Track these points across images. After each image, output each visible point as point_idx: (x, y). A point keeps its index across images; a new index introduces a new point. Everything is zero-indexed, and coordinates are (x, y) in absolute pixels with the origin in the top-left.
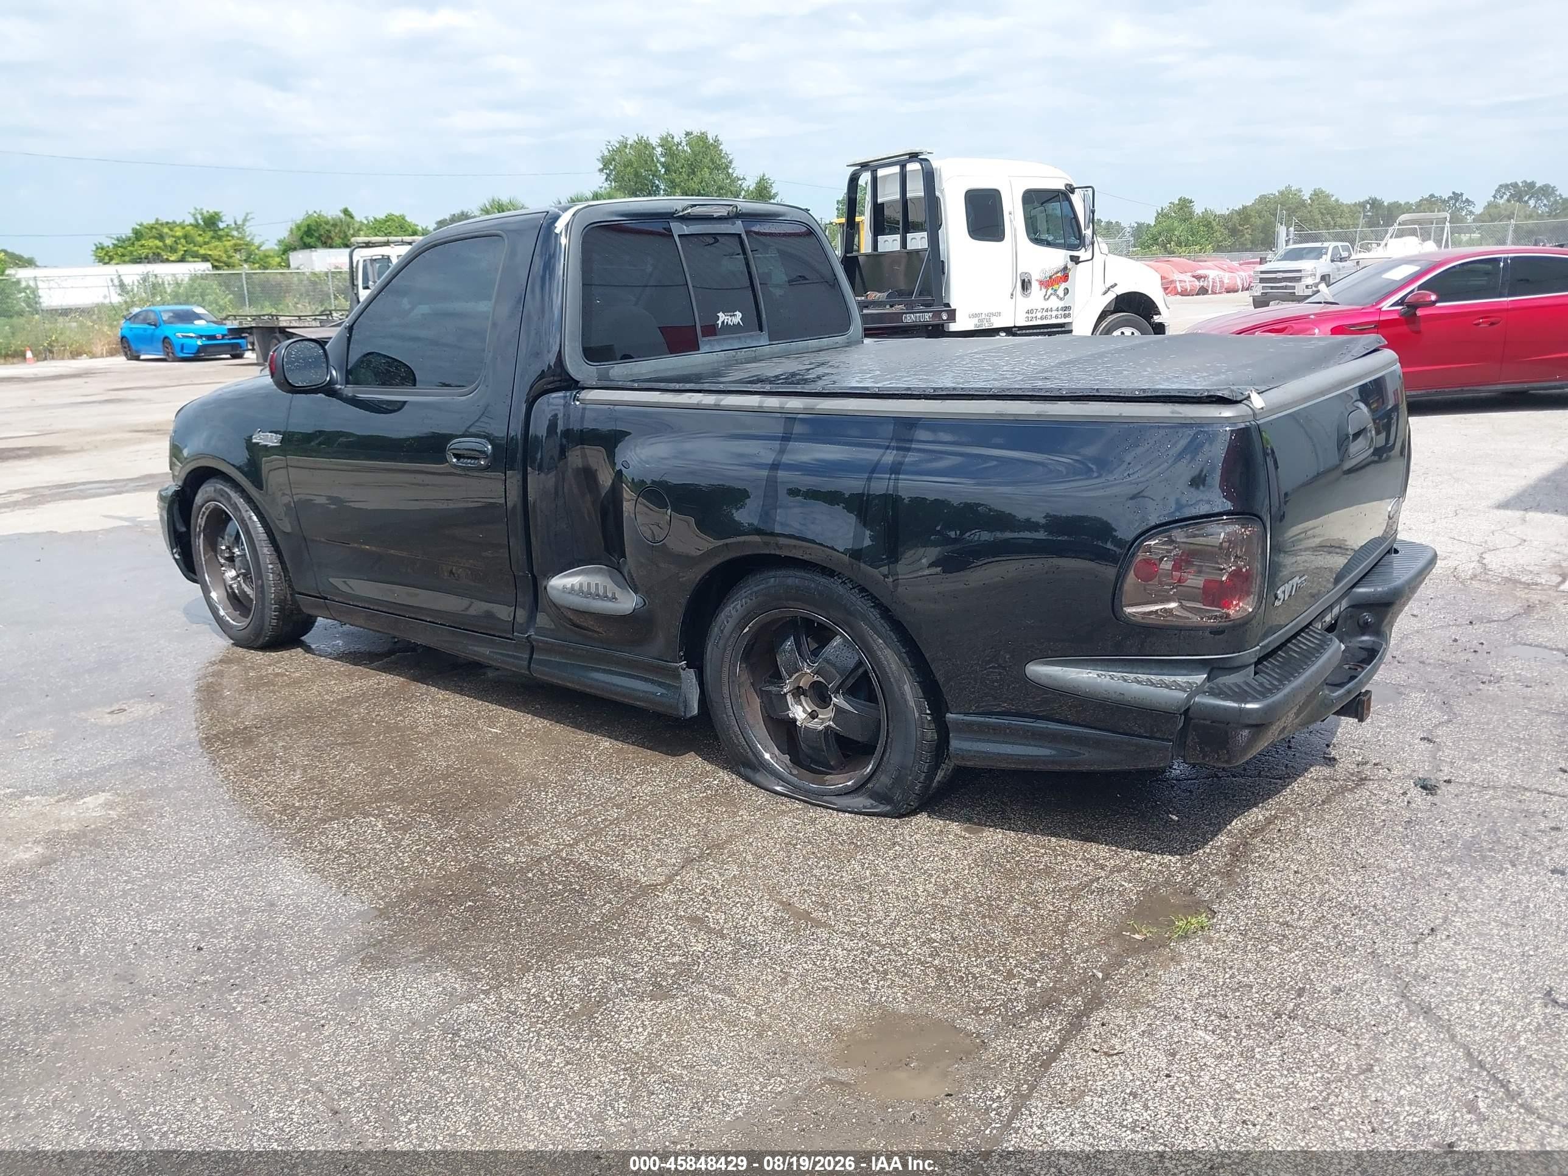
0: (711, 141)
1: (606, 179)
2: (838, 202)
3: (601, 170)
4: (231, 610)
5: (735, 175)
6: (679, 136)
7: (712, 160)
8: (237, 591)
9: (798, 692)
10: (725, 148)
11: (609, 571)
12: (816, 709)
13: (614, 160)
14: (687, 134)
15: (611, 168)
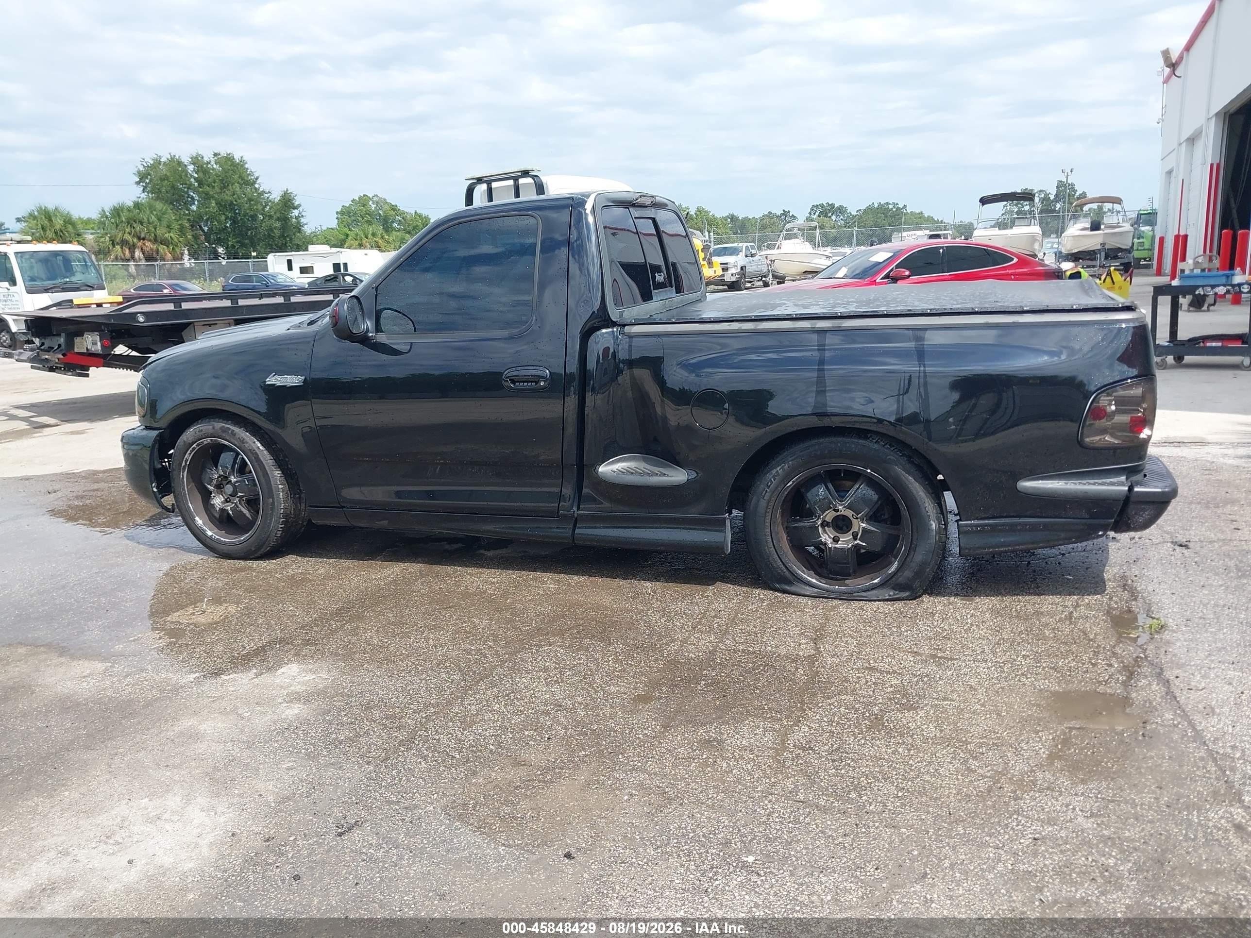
0: (238, 161)
1: (144, 191)
2: (337, 213)
3: (138, 183)
4: (216, 530)
5: (261, 190)
6: (208, 156)
7: (240, 177)
8: (231, 513)
9: (824, 524)
10: (250, 166)
11: (643, 457)
12: (837, 535)
13: (149, 174)
14: (215, 155)
15: (147, 181)
